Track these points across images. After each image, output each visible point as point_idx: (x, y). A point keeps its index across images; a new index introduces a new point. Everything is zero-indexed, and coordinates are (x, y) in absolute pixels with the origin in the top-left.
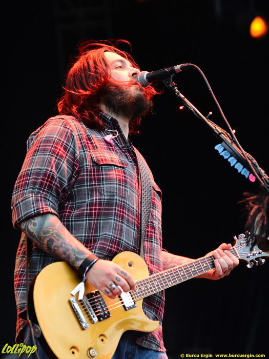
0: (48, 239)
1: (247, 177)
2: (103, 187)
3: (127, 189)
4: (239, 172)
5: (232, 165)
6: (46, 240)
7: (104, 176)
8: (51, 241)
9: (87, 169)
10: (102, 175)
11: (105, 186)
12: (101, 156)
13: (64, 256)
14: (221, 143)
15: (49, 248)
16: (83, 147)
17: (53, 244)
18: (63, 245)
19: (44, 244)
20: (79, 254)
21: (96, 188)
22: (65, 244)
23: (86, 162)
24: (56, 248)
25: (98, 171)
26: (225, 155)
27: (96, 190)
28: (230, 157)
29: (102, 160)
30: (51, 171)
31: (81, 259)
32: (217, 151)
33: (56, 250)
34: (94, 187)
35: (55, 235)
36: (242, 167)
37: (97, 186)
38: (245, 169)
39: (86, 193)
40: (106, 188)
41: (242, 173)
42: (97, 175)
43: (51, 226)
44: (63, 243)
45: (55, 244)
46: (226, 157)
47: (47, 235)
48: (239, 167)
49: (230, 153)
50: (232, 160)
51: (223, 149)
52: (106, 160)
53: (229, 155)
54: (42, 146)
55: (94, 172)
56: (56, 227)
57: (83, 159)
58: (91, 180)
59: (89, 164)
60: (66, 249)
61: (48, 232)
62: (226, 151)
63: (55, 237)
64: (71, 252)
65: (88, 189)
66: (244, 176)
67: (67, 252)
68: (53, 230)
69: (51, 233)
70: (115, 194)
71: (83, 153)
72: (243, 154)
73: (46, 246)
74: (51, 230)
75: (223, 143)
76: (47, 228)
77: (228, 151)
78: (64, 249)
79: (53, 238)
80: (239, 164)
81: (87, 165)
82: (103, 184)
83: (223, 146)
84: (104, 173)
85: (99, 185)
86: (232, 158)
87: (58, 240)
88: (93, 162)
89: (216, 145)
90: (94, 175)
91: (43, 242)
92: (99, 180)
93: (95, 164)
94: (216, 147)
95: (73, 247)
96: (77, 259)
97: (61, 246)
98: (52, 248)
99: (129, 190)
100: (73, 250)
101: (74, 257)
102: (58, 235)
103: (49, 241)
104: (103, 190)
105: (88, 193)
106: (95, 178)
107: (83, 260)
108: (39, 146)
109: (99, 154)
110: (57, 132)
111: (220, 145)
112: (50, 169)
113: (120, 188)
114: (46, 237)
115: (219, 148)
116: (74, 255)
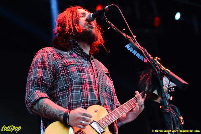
0: (43, 109)
1: (142, 60)
2: (71, 77)
3: (85, 74)
4: (138, 58)
5: (134, 55)
6: (42, 111)
7: (70, 71)
8: (45, 110)
9: (60, 70)
10: (69, 70)
11: (72, 75)
12: (66, 62)
13: (54, 116)
14: (128, 44)
15: (45, 114)
16: (56, 59)
17: (46, 112)
18: (51, 110)
19: (42, 113)
20: (60, 113)
21: (67, 78)
22: (52, 109)
23: (59, 66)
24: (48, 113)
25: (66, 69)
26: (131, 50)
27: (67, 80)
28: (133, 50)
29: (67, 63)
30: (41, 76)
31: (62, 115)
32: (127, 48)
33: (48, 114)
34: (66, 78)
35: (46, 106)
36: (140, 55)
37: (68, 77)
38: (141, 56)
39: (63, 82)
40: (72, 76)
41: (140, 58)
42: (66, 71)
43: (43, 102)
44: (50, 109)
45: (47, 111)
46: (131, 51)
47: (42, 108)
48: (138, 55)
49: (133, 48)
50: (135, 52)
51: (129, 46)
52: (69, 63)
53: (133, 49)
54: (35, 66)
55: (64, 70)
56: (46, 101)
57: (57, 65)
58: (63, 75)
59: (61, 67)
60: (53, 112)
61: (42, 106)
62: (131, 48)
63: (46, 107)
64: (56, 113)
65: (63, 80)
66: (141, 60)
67: (54, 113)
68: (44, 104)
69: (44, 105)
70: (78, 78)
71: (56, 62)
72: (139, 47)
73: (44, 114)
74: (43, 104)
75: (130, 44)
76: (41, 103)
77: (132, 48)
78: (52, 112)
79: (45, 108)
80: (138, 54)
81: (59, 68)
82: (70, 75)
83: (129, 45)
84: (69, 69)
85: (68, 76)
86: (135, 51)
87: (48, 108)
88: (63, 65)
89: (126, 45)
90: (65, 72)
91: (41, 112)
92: (68, 74)
93: (64, 66)
94: (126, 46)
95: (56, 110)
96: (60, 115)
97: (50, 111)
98: (47, 114)
99: (86, 74)
100: (56, 111)
101: (58, 115)
102: (47, 106)
103: (44, 110)
104: (71, 78)
105: (64, 82)
106: (65, 74)
107: (63, 115)
108: (33, 67)
109: (65, 60)
110: (40, 57)
111: (128, 45)
112: (40, 75)
113: (80, 75)
114: (42, 109)
115: (127, 46)
116: (58, 114)
